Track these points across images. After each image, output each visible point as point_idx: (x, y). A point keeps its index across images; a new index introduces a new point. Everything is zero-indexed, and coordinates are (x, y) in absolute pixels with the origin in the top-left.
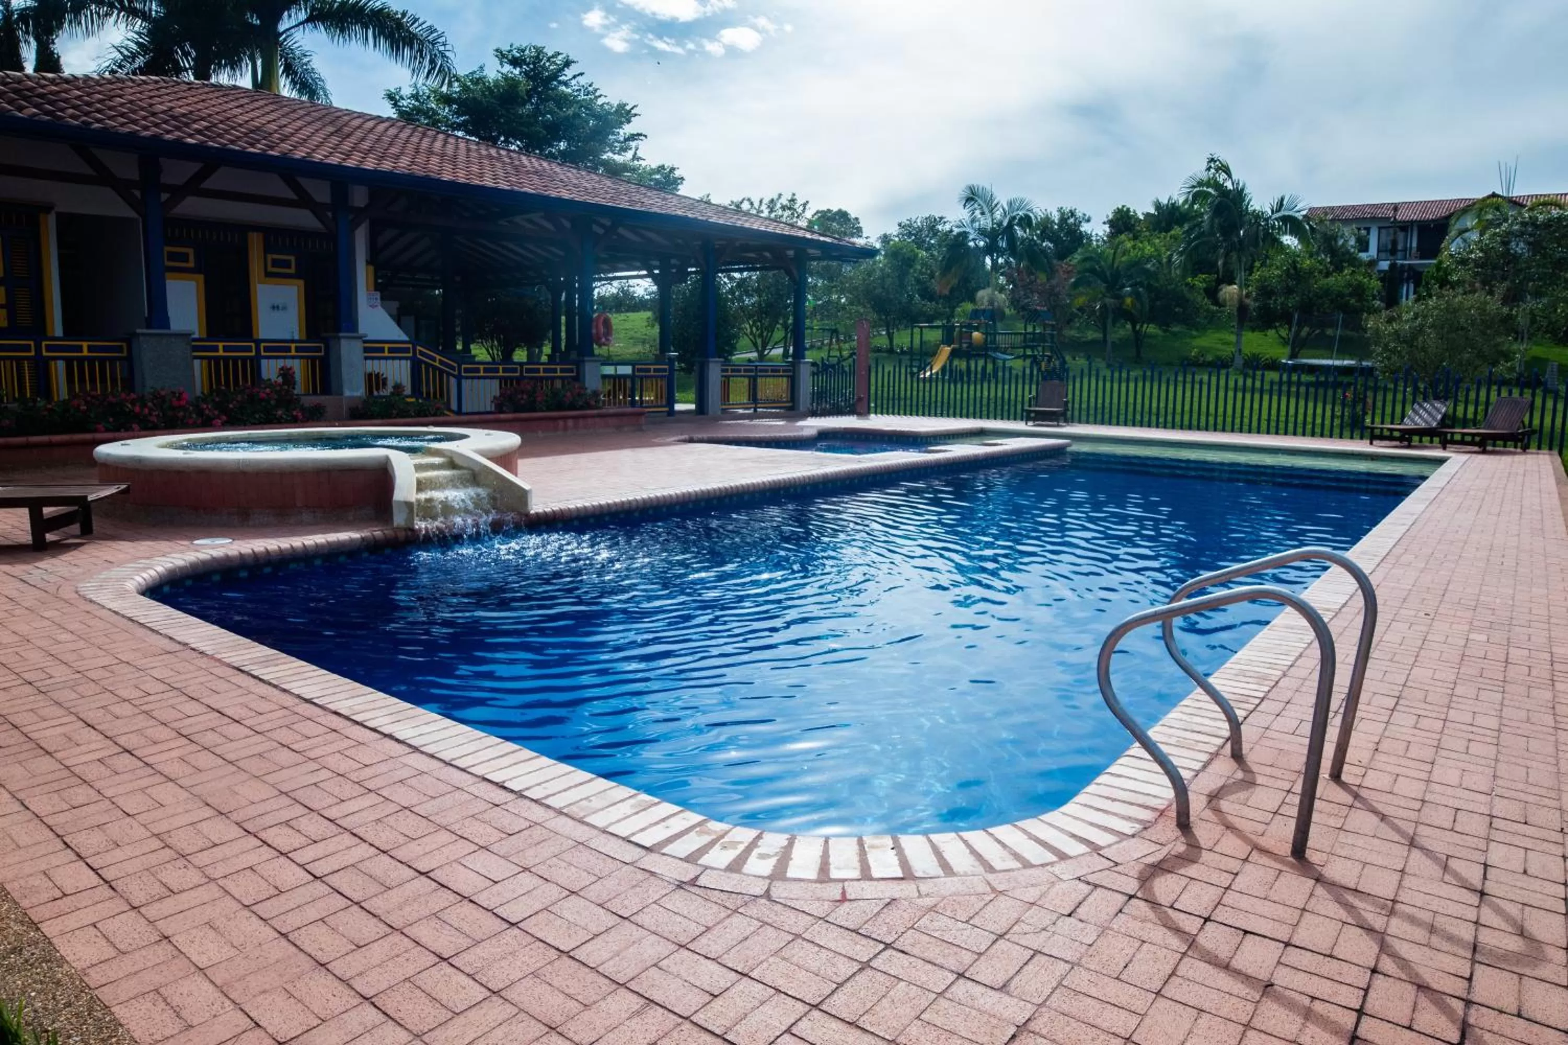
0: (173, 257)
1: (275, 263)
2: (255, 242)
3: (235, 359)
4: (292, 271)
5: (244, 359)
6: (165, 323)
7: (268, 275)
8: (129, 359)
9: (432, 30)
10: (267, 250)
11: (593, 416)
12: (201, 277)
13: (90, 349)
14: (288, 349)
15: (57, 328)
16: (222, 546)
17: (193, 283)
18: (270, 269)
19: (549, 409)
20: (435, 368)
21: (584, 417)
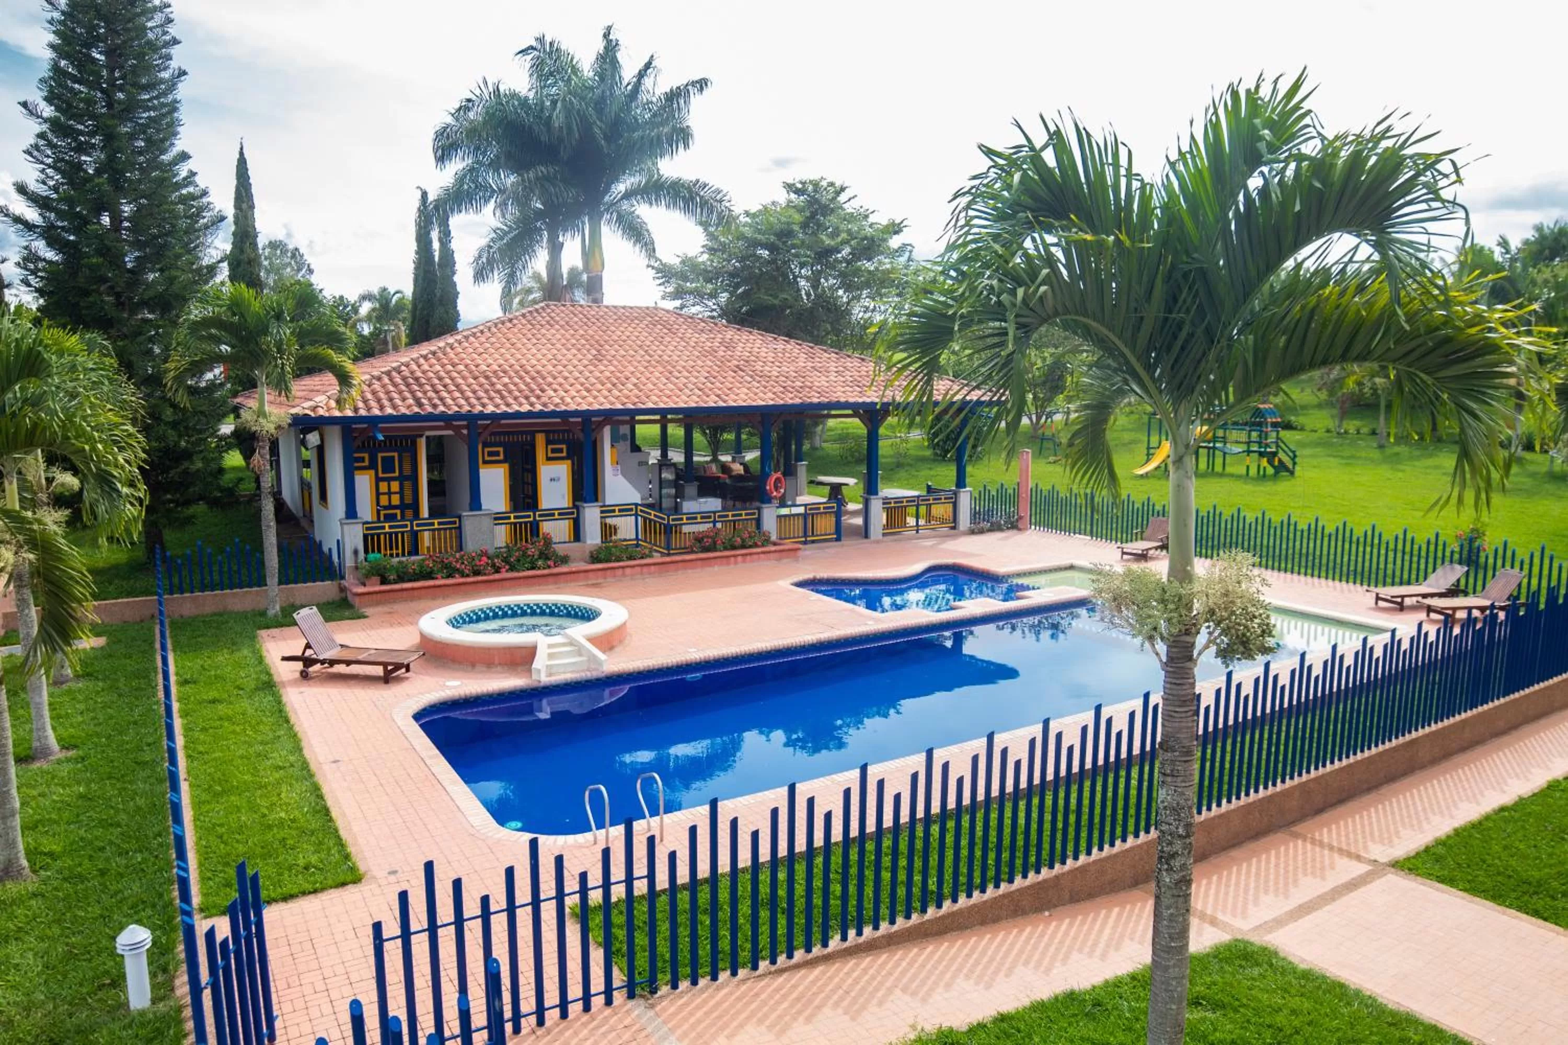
0: (491, 454)
1: (553, 451)
2: (540, 439)
3: (521, 523)
4: (564, 454)
5: (526, 523)
6: (479, 508)
7: (549, 459)
8: (460, 528)
9: (719, 191)
10: (548, 442)
11: (758, 553)
12: (506, 465)
13: (439, 524)
14: (553, 515)
15: (425, 512)
16: (455, 687)
17: (502, 470)
18: (550, 455)
19: (726, 549)
20: (650, 520)
21: (751, 554)
